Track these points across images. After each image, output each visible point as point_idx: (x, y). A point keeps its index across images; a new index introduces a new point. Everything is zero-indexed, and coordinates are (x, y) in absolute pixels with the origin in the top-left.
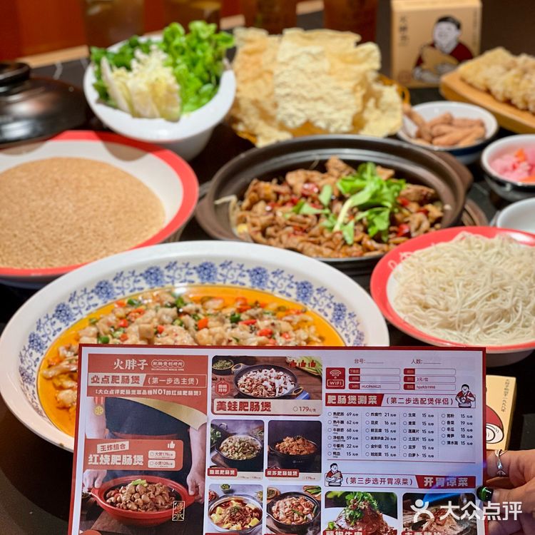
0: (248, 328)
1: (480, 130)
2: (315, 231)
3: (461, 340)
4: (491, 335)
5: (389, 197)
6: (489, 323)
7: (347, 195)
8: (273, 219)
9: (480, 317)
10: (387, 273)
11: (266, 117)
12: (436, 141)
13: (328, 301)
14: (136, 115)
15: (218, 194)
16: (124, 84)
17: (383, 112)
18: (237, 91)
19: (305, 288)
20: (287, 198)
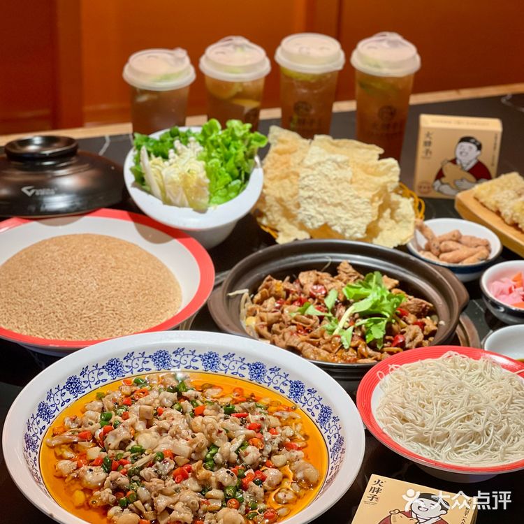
0: (239, 420)
1: (485, 251)
2: (316, 332)
3: (432, 455)
4: (460, 455)
5: (388, 308)
6: (461, 443)
7: (352, 300)
8: (280, 317)
9: (453, 436)
10: (375, 381)
11: (289, 215)
12: (442, 256)
13: (317, 402)
14: (167, 202)
15: (232, 287)
16: (160, 172)
17: (397, 222)
18: (264, 187)
19: (297, 388)
20: (297, 296)
